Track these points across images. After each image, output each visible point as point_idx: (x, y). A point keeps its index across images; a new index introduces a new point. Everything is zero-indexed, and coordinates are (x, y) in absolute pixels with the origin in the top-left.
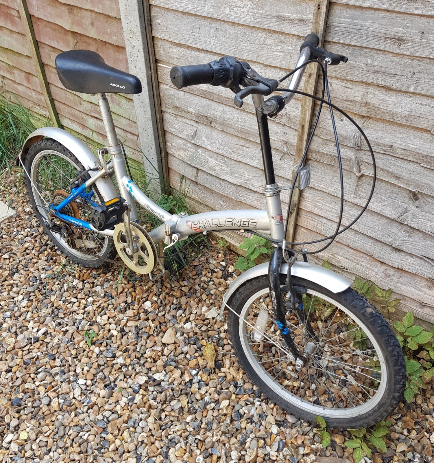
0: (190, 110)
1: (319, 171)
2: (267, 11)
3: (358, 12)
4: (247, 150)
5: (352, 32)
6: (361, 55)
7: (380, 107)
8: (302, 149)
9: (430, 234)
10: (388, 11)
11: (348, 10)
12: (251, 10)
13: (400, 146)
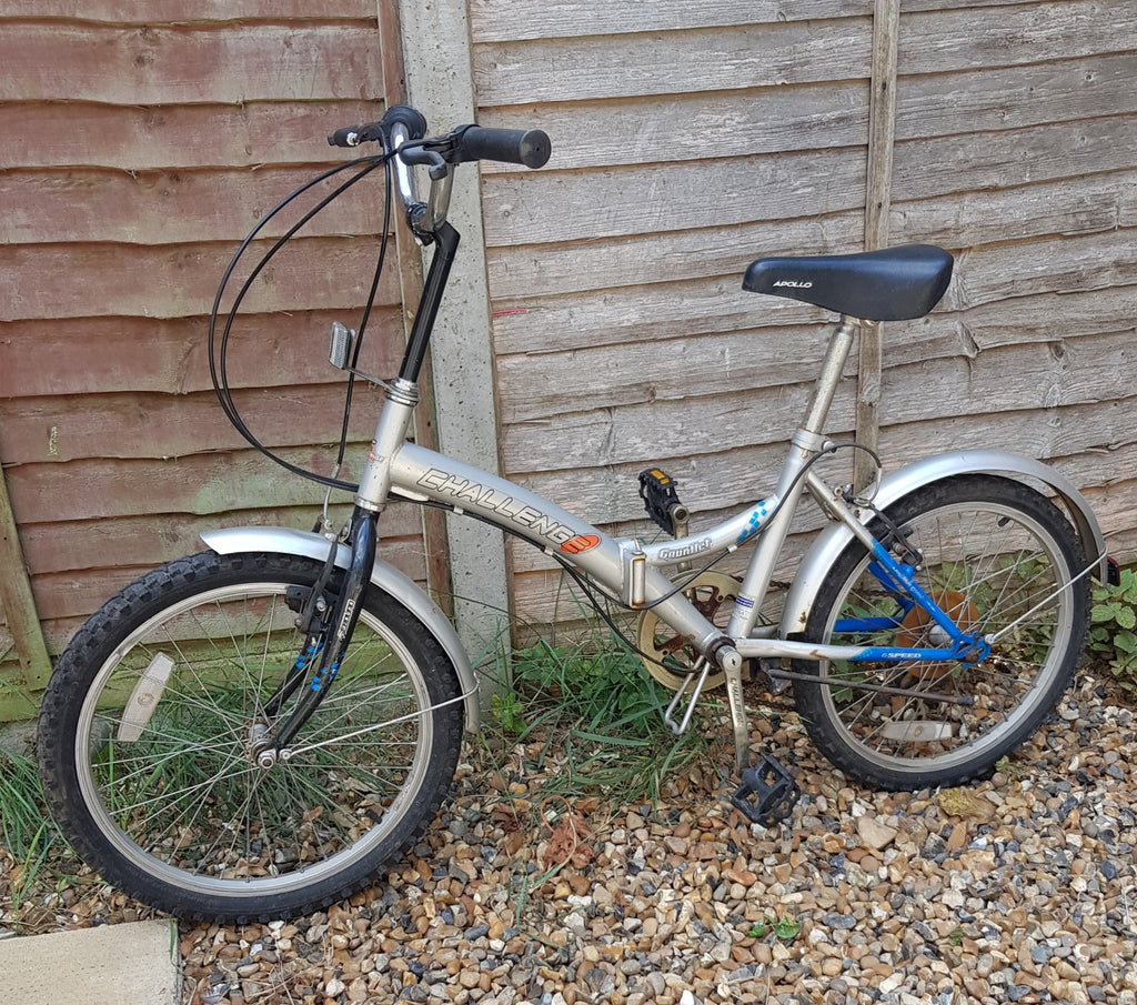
0: (593, 387)
1: (902, 384)
2: (773, 120)
3: (936, 83)
4: (747, 414)
5: (932, 116)
6: (947, 148)
7: (987, 224)
8: (877, 350)
9: (1092, 401)
10: (980, 69)
11: (919, 83)
12: (741, 126)
13: (1024, 277)
